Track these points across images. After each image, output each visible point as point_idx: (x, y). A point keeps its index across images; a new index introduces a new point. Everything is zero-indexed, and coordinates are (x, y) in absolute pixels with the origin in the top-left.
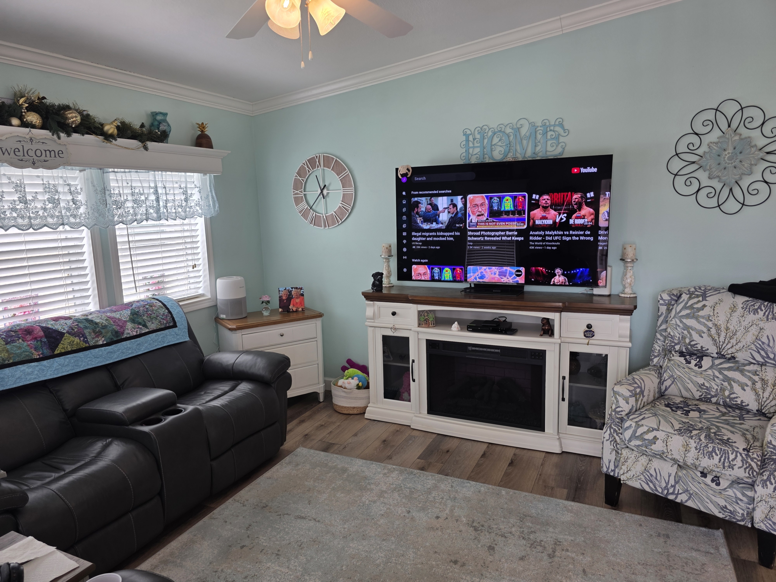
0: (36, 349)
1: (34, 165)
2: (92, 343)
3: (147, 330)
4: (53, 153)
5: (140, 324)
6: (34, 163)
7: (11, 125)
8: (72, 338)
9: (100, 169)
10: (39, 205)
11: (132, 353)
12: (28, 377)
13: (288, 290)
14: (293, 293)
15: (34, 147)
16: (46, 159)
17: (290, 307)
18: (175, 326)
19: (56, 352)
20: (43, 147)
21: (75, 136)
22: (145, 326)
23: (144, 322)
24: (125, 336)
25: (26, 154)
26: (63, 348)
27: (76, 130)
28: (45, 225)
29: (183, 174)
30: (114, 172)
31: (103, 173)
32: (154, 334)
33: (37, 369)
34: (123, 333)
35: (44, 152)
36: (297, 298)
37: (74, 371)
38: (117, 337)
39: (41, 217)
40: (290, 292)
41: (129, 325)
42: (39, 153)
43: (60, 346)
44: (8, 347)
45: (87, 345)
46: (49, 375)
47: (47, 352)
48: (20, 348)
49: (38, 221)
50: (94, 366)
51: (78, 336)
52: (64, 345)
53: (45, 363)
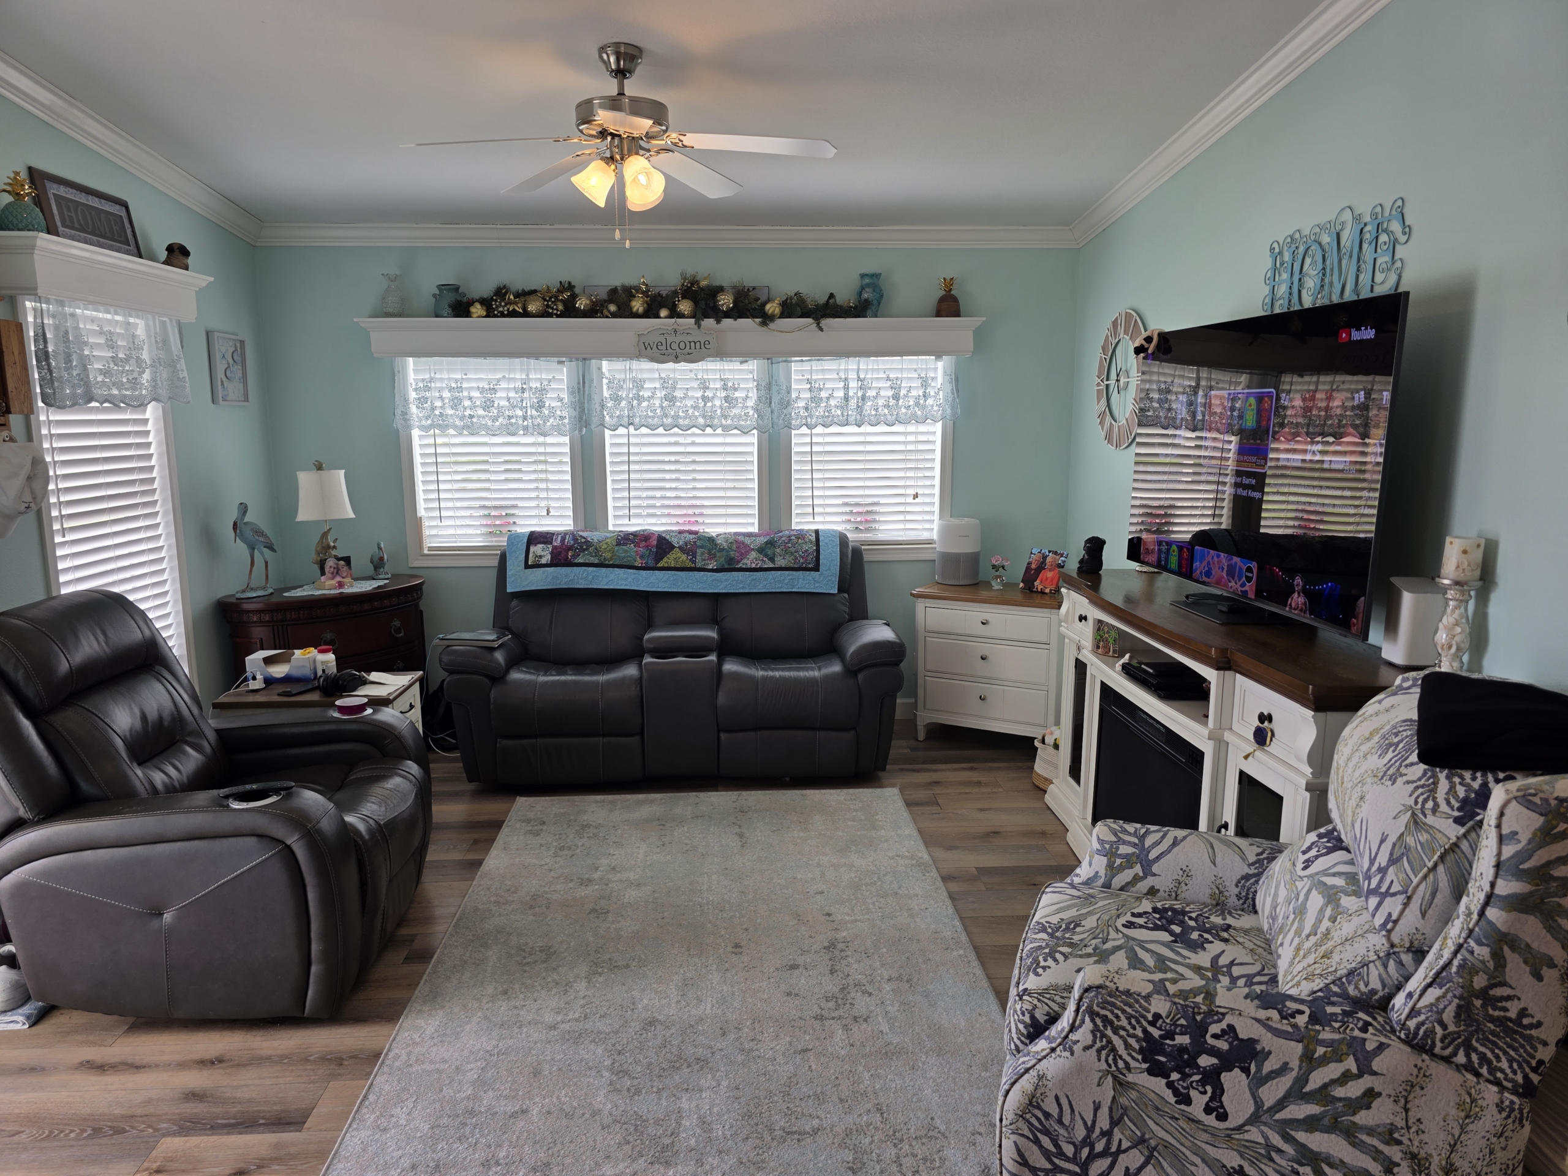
0: (642, 557)
1: (676, 359)
2: (699, 565)
3: (772, 566)
4: (698, 344)
5: (766, 556)
6: (677, 357)
7: (658, 317)
8: (679, 555)
9: (768, 359)
10: (690, 403)
11: (743, 588)
12: (620, 582)
13: (1043, 554)
14: (1048, 560)
15: (678, 339)
16: (690, 351)
17: (1036, 584)
18: (816, 568)
19: (659, 565)
20: (687, 339)
21: (727, 322)
22: (772, 560)
23: (774, 554)
24: (740, 565)
25: (668, 347)
26: (667, 562)
27: (728, 314)
28: (694, 426)
29: (899, 358)
30: (785, 361)
31: (772, 363)
32: (779, 572)
33: (633, 576)
34: (739, 562)
35: (688, 344)
36: (1051, 570)
37: (670, 590)
38: (729, 564)
39: (690, 418)
40: (1045, 557)
41: (753, 555)
42: (682, 346)
43: (665, 559)
44: (617, 548)
45: (693, 565)
46: (643, 587)
47: (651, 563)
48: (626, 551)
49: (687, 422)
50: (691, 590)
51: (688, 554)
52: (669, 560)
53: (644, 573)
